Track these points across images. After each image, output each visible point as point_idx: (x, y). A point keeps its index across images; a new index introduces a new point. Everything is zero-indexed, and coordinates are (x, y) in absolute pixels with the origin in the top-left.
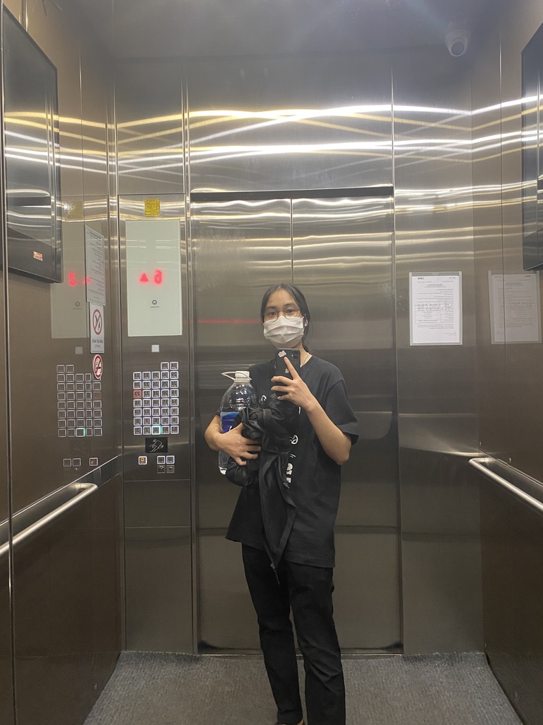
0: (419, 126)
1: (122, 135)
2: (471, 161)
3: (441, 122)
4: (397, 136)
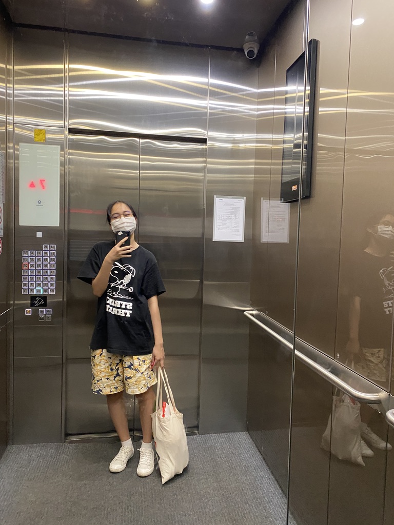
0: (225, 94)
1: (17, 73)
2: (256, 119)
3: (239, 93)
4: (211, 98)
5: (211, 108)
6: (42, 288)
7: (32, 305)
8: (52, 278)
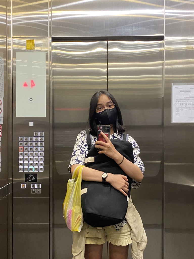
5: (167, 16)
6: (34, 167)
7: (26, 181)
8: (41, 159)
